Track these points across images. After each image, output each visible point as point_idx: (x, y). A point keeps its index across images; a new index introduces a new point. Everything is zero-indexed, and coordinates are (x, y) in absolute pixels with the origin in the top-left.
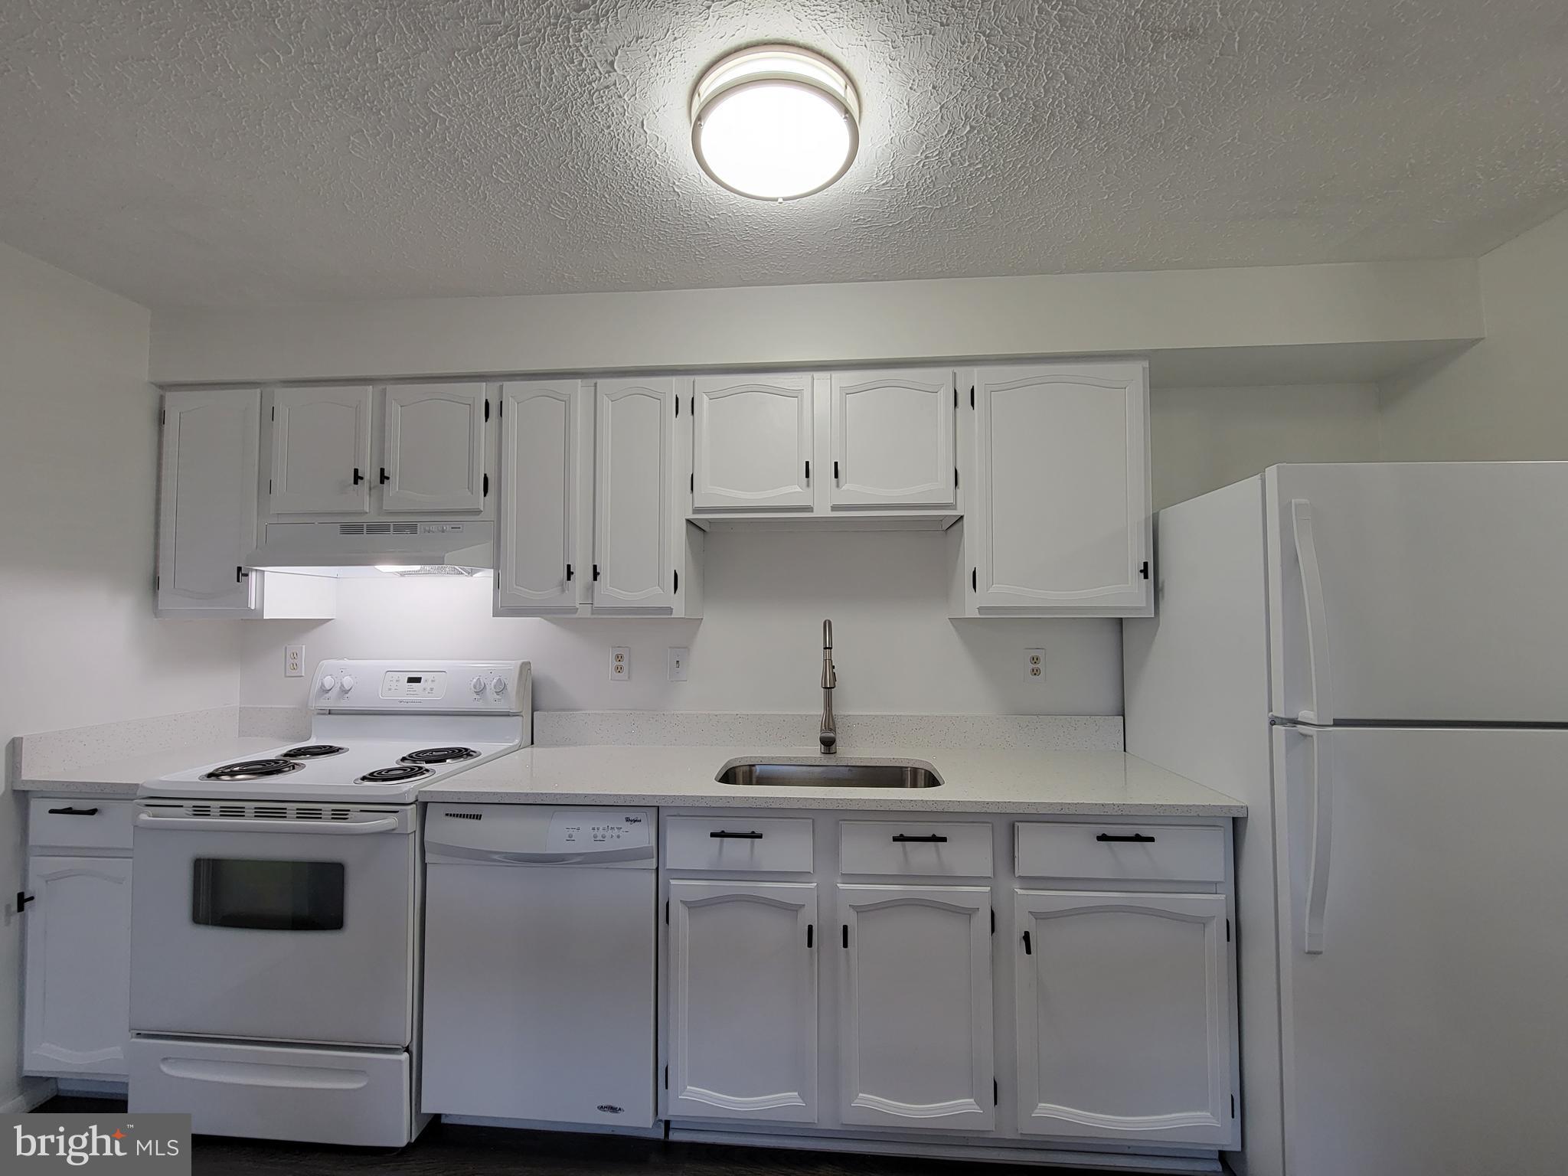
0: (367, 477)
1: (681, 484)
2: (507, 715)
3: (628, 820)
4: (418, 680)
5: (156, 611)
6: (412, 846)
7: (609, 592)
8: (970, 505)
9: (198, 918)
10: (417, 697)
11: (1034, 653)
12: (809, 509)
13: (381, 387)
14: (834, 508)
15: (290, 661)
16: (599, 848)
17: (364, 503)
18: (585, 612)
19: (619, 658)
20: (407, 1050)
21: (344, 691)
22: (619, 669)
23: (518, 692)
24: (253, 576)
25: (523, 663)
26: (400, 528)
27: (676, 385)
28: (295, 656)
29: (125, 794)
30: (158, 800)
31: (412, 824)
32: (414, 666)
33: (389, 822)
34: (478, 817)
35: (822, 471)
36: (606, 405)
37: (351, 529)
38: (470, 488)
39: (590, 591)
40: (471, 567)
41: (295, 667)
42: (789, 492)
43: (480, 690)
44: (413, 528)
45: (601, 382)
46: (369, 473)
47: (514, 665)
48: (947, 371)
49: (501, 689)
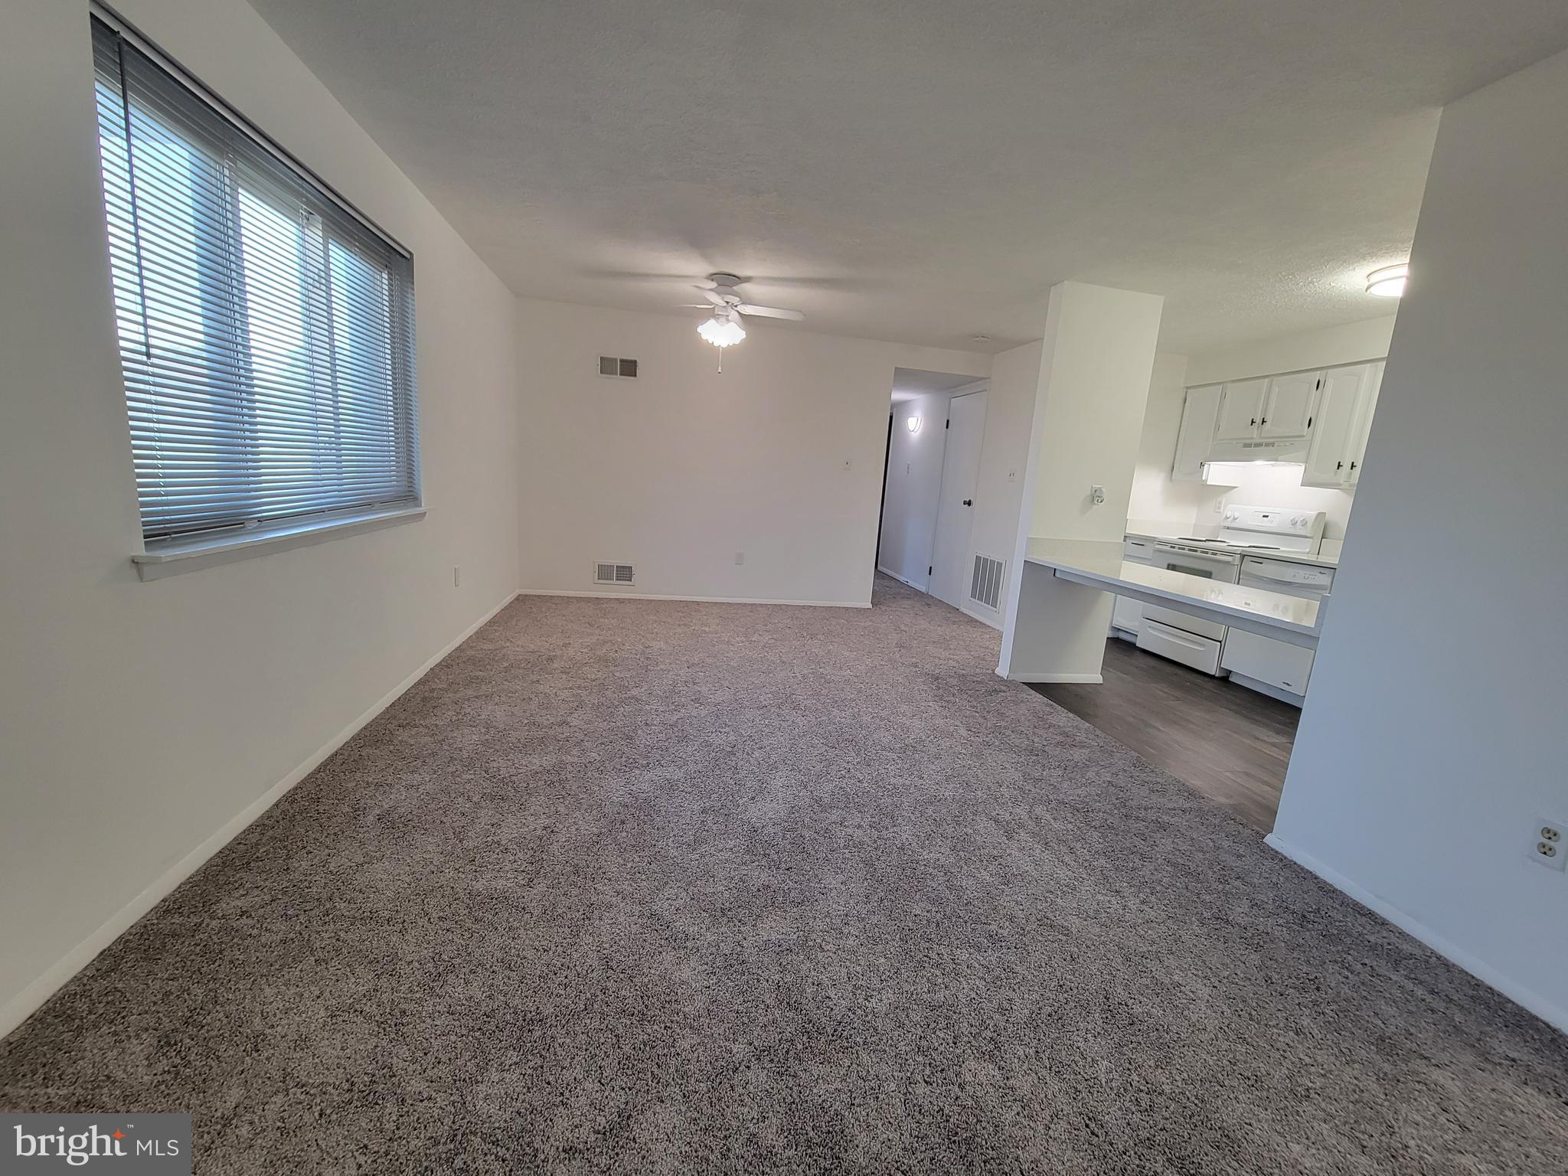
0: (1257, 422)
3: (1320, 573)
4: (1267, 516)
5: (1171, 480)
6: (1236, 570)
10: (1266, 524)
13: (1270, 379)
15: (1218, 505)
16: (1306, 582)
17: (1254, 433)
18: (1345, 486)
20: (1220, 642)
21: (1235, 519)
23: (1313, 526)
24: (1206, 466)
25: (1319, 513)
26: (1267, 445)
28: (1220, 503)
29: (1152, 540)
30: (1161, 542)
31: (1237, 561)
32: (1266, 510)
33: (1230, 559)
34: (1261, 563)
37: (1246, 445)
38: (1302, 424)
39: (1349, 475)
40: (1297, 461)
41: (1219, 508)
43: (1294, 523)
44: (1273, 444)
45: (1379, 364)
46: (1258, 420)
47: (1314, 513)
49: (1304, 523)
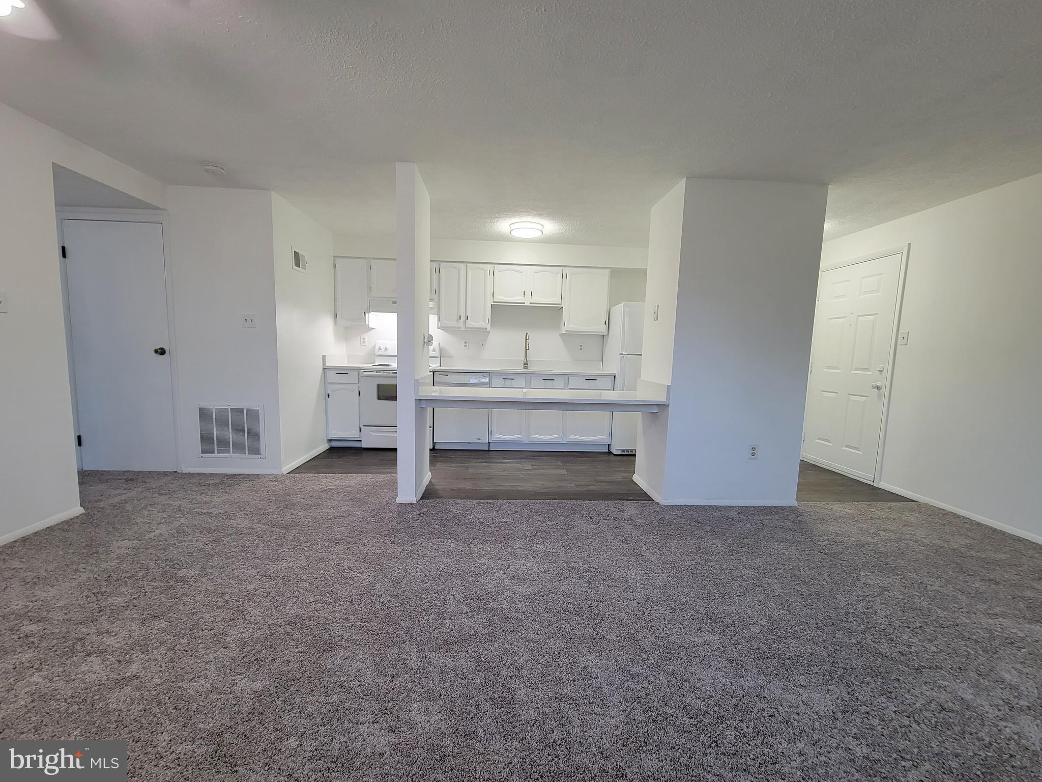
1: (489, 294)
2: (435, 357)
5: (336, 323)
7: (470, 323)
8: (565, 305)
9: (379, 398)
11: (581, 344)
12: (524, 303)
14: (530, 303)
18: (463, 328)
19: (466, 343)
21: (386, 350)
22: (465, 346)
24: (366, 315)
27: (490, 267)
28: (364, 339)
30: (365, 370)
34: (448, 375)
35: (528, 294)
36: (469, 271)
37: (394, 303)
39: (465, 322)
41: (364, 342)
42: (518, 298)
45: (468, 265)
48: (561, 268)
